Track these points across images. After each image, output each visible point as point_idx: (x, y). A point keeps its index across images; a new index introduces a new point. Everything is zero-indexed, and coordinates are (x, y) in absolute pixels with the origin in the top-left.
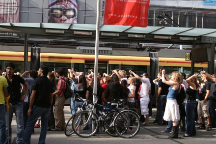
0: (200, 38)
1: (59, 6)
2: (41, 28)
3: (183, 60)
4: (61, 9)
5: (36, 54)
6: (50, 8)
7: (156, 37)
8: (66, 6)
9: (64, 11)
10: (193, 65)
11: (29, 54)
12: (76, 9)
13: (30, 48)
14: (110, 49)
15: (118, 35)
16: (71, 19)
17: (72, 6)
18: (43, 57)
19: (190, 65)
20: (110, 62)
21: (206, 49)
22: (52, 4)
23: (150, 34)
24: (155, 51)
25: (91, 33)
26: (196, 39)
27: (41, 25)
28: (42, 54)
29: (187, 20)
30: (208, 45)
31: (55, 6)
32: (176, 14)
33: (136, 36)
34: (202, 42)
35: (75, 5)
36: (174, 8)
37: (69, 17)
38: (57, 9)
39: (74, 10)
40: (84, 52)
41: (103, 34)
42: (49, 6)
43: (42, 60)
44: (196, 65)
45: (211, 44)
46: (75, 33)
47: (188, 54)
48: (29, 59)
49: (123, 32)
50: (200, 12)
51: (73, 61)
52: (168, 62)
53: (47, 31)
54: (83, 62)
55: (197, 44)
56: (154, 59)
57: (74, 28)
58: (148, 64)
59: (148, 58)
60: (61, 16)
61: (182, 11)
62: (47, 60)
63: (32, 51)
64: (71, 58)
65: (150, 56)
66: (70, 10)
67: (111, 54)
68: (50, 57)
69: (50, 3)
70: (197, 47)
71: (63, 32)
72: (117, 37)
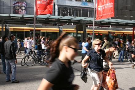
0: (80, 20)
1: (18, 5)
2: (9, 16)
3: (73, 29)
4: (19, 6)
5: (7, 27)
6: (14, 5)
7: (61, 20)
8: (21, 5)
9: (20, 7)
10: (77, 32)
11: (4, 27)
12: (26, 6)
13: (4, 25)
14: (41, 25)
15: (44, 19)
16: (23, 11)
17: (24, 5)
18: (11, 29)
19: (76, 32)
20: (41, 31)
21: (82, 25)
22: (15, 4)
23: (58, 19)
24: (61, 26)
25: (32, 19)
26: (78, 21)
27: (9, 15)
28: (10, 27)
29: (75, 11)
30: (83, 24)
31: (16, 5)
32: (70, 9)
33: (53, 20)
34: (81, 22)
35: (25, 4)
36: (69, 6)
37: (22, 10)
38: (17, 6)
39: (25, 7)
40: (29, 26)
41: (37, 19)
42: (13, 5)
43: (10, 30)
44: (78, 32)
45: (84, 23)
46: (25, 18)
47: (75, 27)
48: (4, 30)
49: (47, 18)
50: (80, 8)
51: (24, 31)
52: (67, 30)
53: (12, 18)
54: (29, 31)
55: (79, 23)
56: (61, 29)
57: (24, 16)
58: (58, 31)
59: (58, 29)
60: (19, 9)
61: (73, 8)
62: (12, 30)
63: (6, 26)
64: (24, 29)
65: (59, 28)
66: (23, 6)
67: (42, 27)
68: (14, 29)
69: (14, 3)
70: (79, 24)
71: (19, 18)
72: (44, 20)
